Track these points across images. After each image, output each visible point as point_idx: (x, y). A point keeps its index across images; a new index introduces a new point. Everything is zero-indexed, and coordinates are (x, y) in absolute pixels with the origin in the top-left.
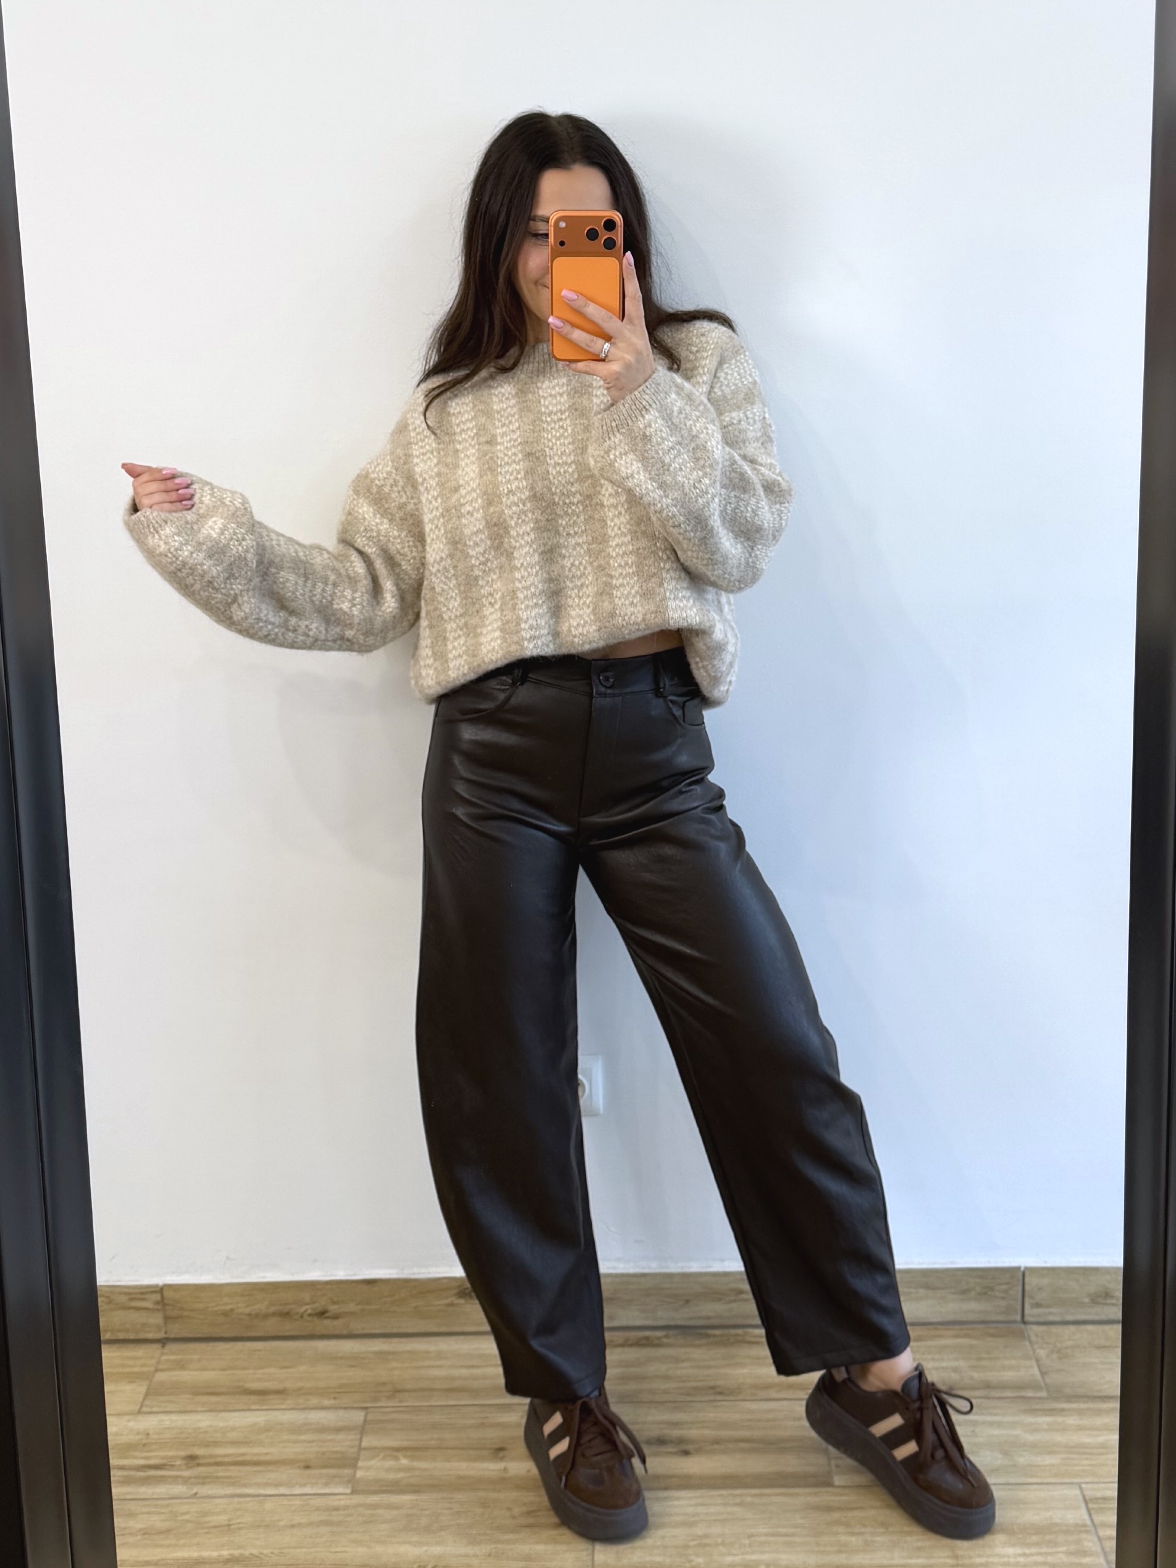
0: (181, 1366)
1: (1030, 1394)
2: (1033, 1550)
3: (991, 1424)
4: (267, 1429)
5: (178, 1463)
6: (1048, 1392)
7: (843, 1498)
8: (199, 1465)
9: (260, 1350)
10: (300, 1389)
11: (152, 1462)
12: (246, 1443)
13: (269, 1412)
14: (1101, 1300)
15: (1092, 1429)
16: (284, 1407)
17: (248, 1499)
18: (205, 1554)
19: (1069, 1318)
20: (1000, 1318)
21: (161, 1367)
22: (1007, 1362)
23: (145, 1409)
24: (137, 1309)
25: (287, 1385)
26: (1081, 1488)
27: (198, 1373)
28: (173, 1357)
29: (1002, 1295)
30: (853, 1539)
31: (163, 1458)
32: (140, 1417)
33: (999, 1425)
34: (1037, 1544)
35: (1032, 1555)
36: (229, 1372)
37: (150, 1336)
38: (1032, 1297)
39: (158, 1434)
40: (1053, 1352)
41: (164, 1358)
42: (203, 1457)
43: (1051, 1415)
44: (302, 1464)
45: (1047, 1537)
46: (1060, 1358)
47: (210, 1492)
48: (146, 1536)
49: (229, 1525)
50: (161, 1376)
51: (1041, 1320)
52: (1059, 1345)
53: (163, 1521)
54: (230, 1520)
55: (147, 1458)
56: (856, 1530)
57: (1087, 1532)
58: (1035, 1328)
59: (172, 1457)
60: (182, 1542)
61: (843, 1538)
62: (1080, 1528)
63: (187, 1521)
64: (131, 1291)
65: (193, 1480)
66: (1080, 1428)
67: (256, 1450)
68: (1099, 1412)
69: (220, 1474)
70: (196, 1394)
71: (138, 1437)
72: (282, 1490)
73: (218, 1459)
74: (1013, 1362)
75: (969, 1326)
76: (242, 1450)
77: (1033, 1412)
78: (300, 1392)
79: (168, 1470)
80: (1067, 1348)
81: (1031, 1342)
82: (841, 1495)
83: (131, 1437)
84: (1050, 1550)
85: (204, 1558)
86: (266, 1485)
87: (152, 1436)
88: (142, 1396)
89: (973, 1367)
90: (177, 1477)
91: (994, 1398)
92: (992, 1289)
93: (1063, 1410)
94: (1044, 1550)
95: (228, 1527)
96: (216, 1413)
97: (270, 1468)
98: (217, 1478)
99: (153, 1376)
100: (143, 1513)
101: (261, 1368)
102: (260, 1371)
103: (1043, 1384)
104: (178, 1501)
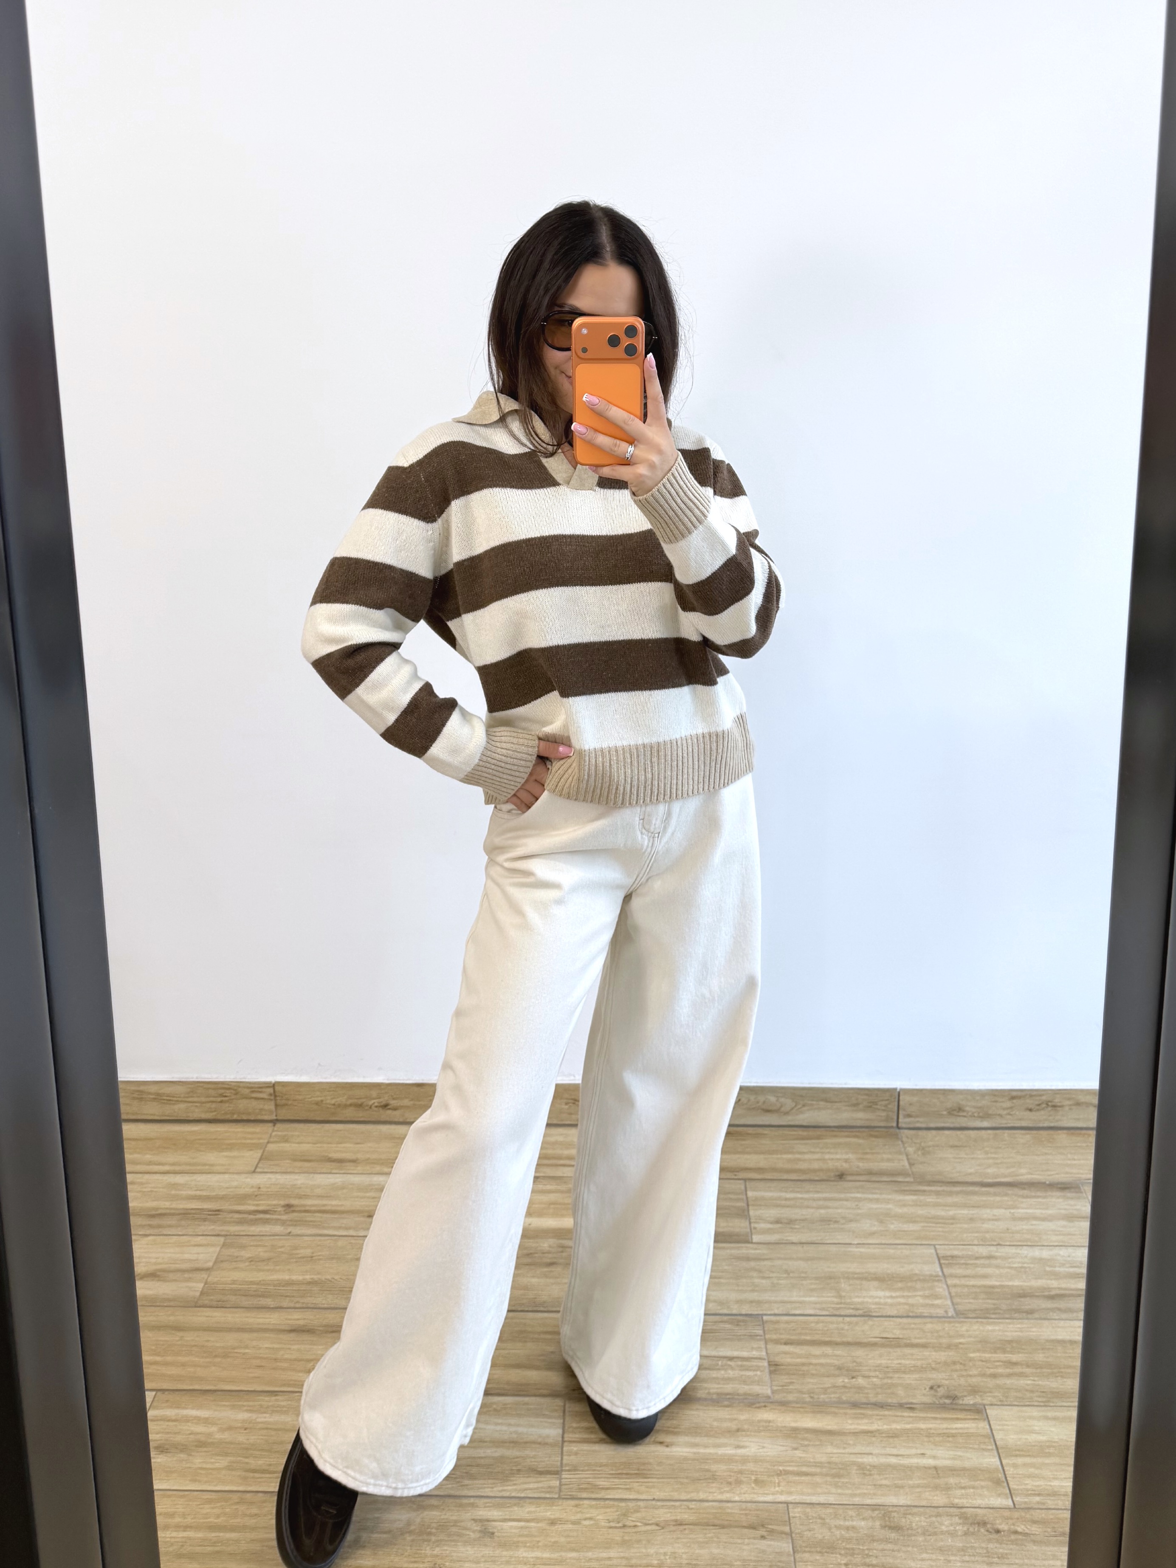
0: (285, 1140)
1: (900, 1179)
2: (898, 1294)
3: (871, 1200)
4: (343, 1188)
5: (279, 1209)
6: (914, 1178)
7: (758, 1251)
8: (294, 1211)
9: (341, 1131)
10: (368, 1159)
11: (261, 1208)
12: (327, 1197)
13: (345, 1175)
14: (955, 1113)
15: (945, 1206)
16: (355, 1172)
17: (327, 1238)
18: (294, 1277)
19: (932, 1125)
20: (882, 1124)
21: (272, 1140)
22: (885, 1156)
23: (258, 1170)
24: (256, 1098)
25: (359, 1156)
26: (935, 1248)
27: (297, 1145)
28: (280, 1133)
29: (883, 1108)
30: (764, 1281)
31: (269, 1205)
32: (256, 1175)
33: (877, 1201)
34: (901, 1289)
35: (897, 1297)
36: (319, 1145)
37: (266, 1118)
38: (904, 1110)
39: (268, 1188)
40: (918, 1149)
41: (274, 1134)
42: (297, 1206)
43: (915, 1195)
44: (366, 1214)
45: (909, 1284)
46: (923, 1154)
47: (299, 1232)
48: (252, 1263)
49: (312, 1257)
50: (271, 1147)
51: (912, 1126)
52: (923, 1144)
53: (266, 1252)
54: (313, 1253)
55: (257, 1205)
56: (766, 1275)
57: (938, 1281)
58: (906, 1131)
59: (274, 1205)
60: (278, 1268)
61: (756, 1281)
62: (933, 1278)
63: (282, 1252)
64: (253, 1085)
65: (288, 1223)
66: (936, 1205)
67: (334, 1202)
68: (951, 1194)
69: (308, 1219)
70: (295, 1160)
71: (252, 1190)
72: (352, 1233)
73: (307, 1208)
74: (890, 1156)
75: (857, 1130)
76: (325, 1202)
77: (903, 1192)
78: (368, 1162)
79: (270, 1214)
80: (929, 1147)
81: (902, 1141)
82: (756, 1249)
83: (247, 1190)
84: (910, 1294)
85: (293, 1281)
86: (340, 1228)
87: (261, 1189)
88: (257, 1161)
89: (861, 1159)
90: (277, 1220)
91: (874, 1181)
92: (876, 1103)
93: (924, 1191)
94: (906, 1294)
95: (311, 1259)
96: (306, 1175)
97: (343, 1216)
98: (306, 1221)
99: (266, 1147)
100: (251, 1246)
101: (341, 1143)
102: (339, 1145)
103: (910, 1173)
104: (276, 1237)
